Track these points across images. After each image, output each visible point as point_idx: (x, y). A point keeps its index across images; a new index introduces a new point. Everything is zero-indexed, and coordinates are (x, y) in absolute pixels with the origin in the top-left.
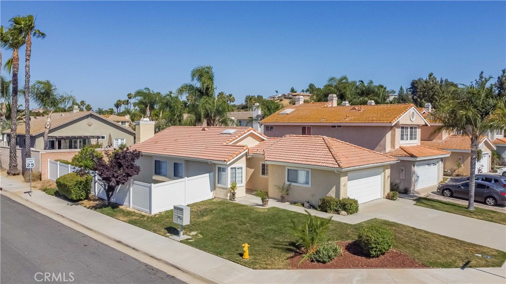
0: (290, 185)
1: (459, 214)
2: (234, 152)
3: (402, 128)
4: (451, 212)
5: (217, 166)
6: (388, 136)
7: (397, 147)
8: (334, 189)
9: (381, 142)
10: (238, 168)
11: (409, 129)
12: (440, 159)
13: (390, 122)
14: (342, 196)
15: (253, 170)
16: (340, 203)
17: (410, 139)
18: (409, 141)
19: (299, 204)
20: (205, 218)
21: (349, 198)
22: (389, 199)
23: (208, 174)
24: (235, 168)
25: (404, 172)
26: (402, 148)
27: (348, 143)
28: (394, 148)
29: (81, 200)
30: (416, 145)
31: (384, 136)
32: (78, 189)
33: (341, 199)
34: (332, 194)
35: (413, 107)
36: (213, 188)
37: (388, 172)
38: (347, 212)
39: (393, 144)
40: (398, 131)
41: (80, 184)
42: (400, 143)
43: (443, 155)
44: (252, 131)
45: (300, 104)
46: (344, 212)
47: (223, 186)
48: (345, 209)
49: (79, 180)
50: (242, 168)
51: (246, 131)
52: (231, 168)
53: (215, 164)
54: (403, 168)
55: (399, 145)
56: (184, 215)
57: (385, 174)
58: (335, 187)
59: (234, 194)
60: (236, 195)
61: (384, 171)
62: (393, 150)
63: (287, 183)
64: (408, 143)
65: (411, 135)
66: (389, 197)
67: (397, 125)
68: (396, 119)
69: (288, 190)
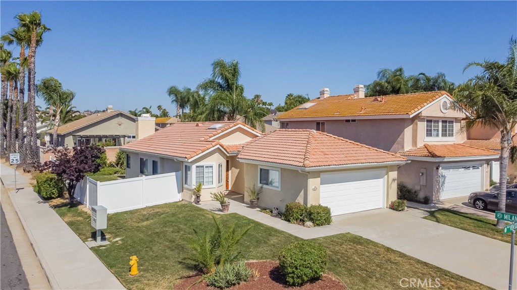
0: (262, 187)
1: (478, 233)
2: (198, 148)
3: (429, 121)
4: (467, 230)
5: (185, 164)
6: (408, 131)
7: (420, 144)
8: (302, 193)
9: (399, 139)
10: (207, 167)
11: (440, 124)
12: (485, 162)
13: (407, 114)
14: (311, 203)
15: (239, 170)
16: (306, 211)
17: (442, 136)
18: (440, 138)
19: (267, 210)
20: (145, 223)
21: (320, 205)
22: (394, 209)
23: (175, 173)
24: (203, 167)
25: (424, 176)
26: (425, 147)
27: (342, 138)
28: (416, 146)
29: (54, 198)
30: (452, 143)
31: (401, 131)
32: (48, 186)
33: (309, 206)
34: (300, 200)
35: (445, 95)
36: (181, 189)
37: (394, 174)
38: (313, 223)
39: (414, 142)
40: (422, 126)
41: (51, 181)
42: (424, 140)
43: (487, 156)
44: (240, 125)
45: (325, 97)
46: (309, 223)
47: (189, 187)
48: (311, 220)
49: (51, 177)
50: (212, 167)
51: (231, 126)
52: (197, 167)
53: (182, 162)
54: (424, 171)
55: (424, 143)
56: (97, 217)
57: (388, 177)
58: (303, 191)
59: (198, 197)
60: (201, 198)
61: (387, 174)
62: (414, 148)
63: (260, 185)
64: (437, 141)
65: (444, 130)
66: (394, 207)
67: (418, 117)
68: (416, 109)
69: (258, 194)
